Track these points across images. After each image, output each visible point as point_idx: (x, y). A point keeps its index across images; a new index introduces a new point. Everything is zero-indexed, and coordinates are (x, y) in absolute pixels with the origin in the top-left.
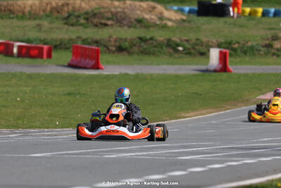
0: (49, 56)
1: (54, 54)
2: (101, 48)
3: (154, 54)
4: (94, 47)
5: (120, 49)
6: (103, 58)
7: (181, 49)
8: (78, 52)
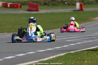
0: (21, 7)
1: (22, 7)
2: (39, 4)
3: (57, 5)
4: (36, 4)
5: (45, 4)
6: (39, 7)
7: (66, 3)
8: (30, 5)
